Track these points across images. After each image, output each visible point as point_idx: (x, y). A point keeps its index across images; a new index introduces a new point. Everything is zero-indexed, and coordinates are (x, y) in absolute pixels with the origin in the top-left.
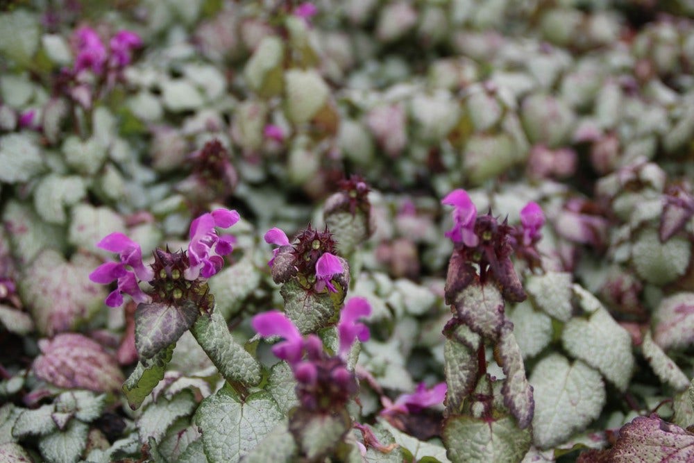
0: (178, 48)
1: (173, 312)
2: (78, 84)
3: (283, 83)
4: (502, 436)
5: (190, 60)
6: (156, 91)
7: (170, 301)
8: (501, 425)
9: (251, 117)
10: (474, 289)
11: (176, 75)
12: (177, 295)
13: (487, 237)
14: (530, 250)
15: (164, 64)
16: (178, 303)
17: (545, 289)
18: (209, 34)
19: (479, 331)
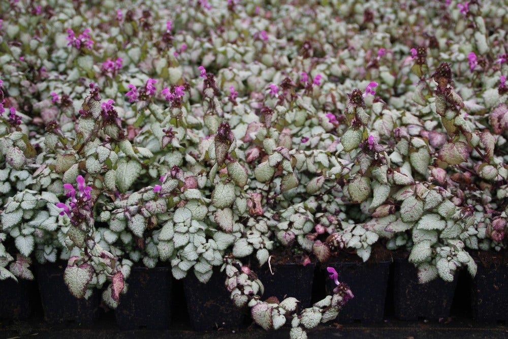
0: (133, 69)
1: (144, 102)
2: (108, 72)
3: (168, 72)
4: (216, 119)
5: (137, 72)
6: (127, 82)
7: (143, 100)
8: (215, 116)
9: (159, 83)
10: (208, 89)
11: (133, 77)
12: (145, 98)
13: (209, 77)
14: (234, 100)
15: (129, 74)
16: (145, 100)
17: (237, 109)
18: (143, 65)
19: (209, 97)
